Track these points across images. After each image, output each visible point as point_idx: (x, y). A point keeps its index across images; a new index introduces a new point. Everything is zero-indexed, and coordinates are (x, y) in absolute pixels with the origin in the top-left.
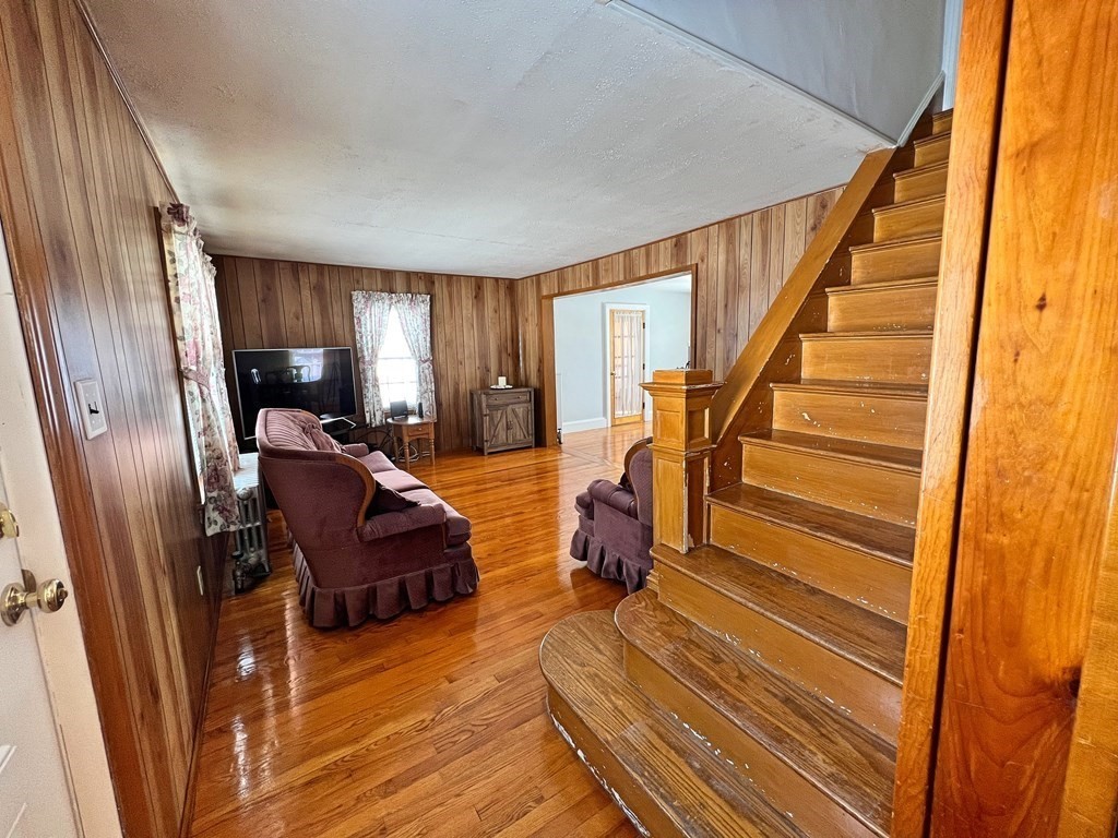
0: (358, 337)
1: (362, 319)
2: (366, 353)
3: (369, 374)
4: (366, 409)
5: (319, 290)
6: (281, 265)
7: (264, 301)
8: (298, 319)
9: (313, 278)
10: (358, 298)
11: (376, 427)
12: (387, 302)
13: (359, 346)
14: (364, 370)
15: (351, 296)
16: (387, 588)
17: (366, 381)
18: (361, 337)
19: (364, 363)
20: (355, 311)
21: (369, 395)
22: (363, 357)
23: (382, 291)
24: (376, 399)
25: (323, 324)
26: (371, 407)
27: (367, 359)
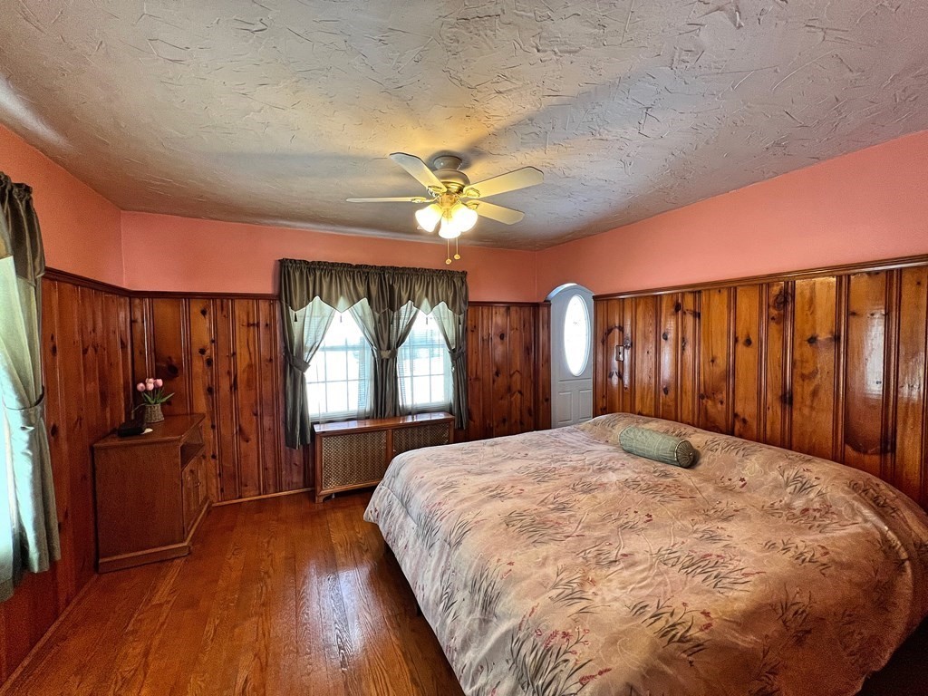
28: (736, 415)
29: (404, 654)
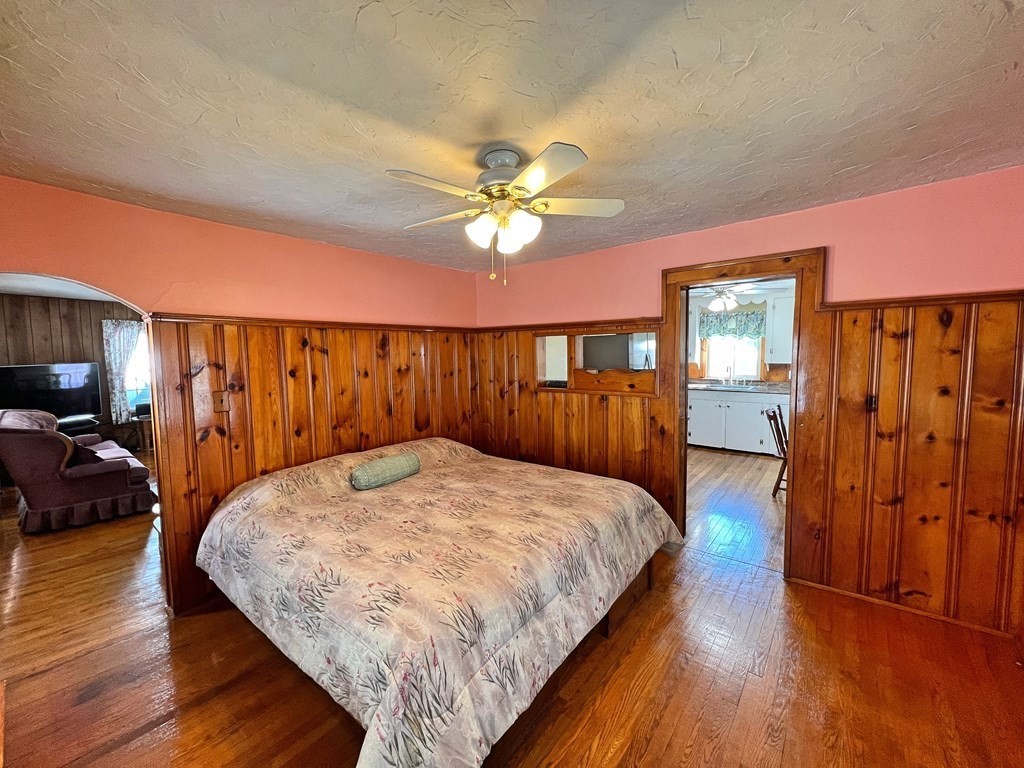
0: (106, 354)
1: (111, 341)
2: (114, 367)
3: (117, 383)
4: (113, 410)
5: (69, 319)
6: (32, 299)
7: (12, 326)
8: (46, 340)
9: (64, 310)
10: (108, 327)
11: (122, 424)
12: (136, 328)
13: (107, 361)
14: (112, 380)
15: (101, 323)
16: (83, 507)
17: (113, 388)
18: (110, 354)
19: (112, 374)
20: (104, 334)
21: (116, 399)
22: (111, 370)
23: (132, 319)
24: (122, 402)
25: (72, 344)
26: (118, 408)
27: (115, 371)
28: (362, 434)
29: (605, 684)
